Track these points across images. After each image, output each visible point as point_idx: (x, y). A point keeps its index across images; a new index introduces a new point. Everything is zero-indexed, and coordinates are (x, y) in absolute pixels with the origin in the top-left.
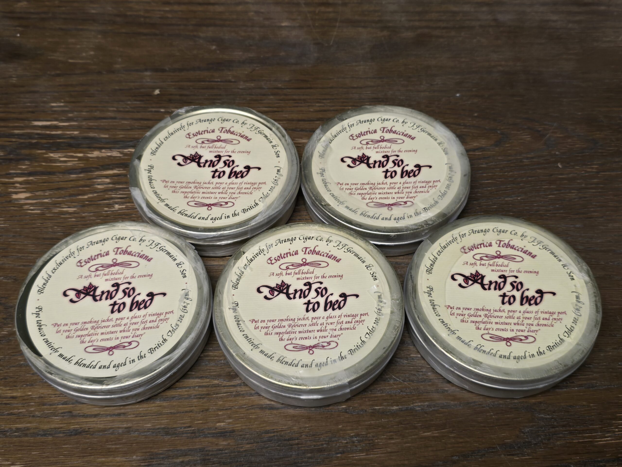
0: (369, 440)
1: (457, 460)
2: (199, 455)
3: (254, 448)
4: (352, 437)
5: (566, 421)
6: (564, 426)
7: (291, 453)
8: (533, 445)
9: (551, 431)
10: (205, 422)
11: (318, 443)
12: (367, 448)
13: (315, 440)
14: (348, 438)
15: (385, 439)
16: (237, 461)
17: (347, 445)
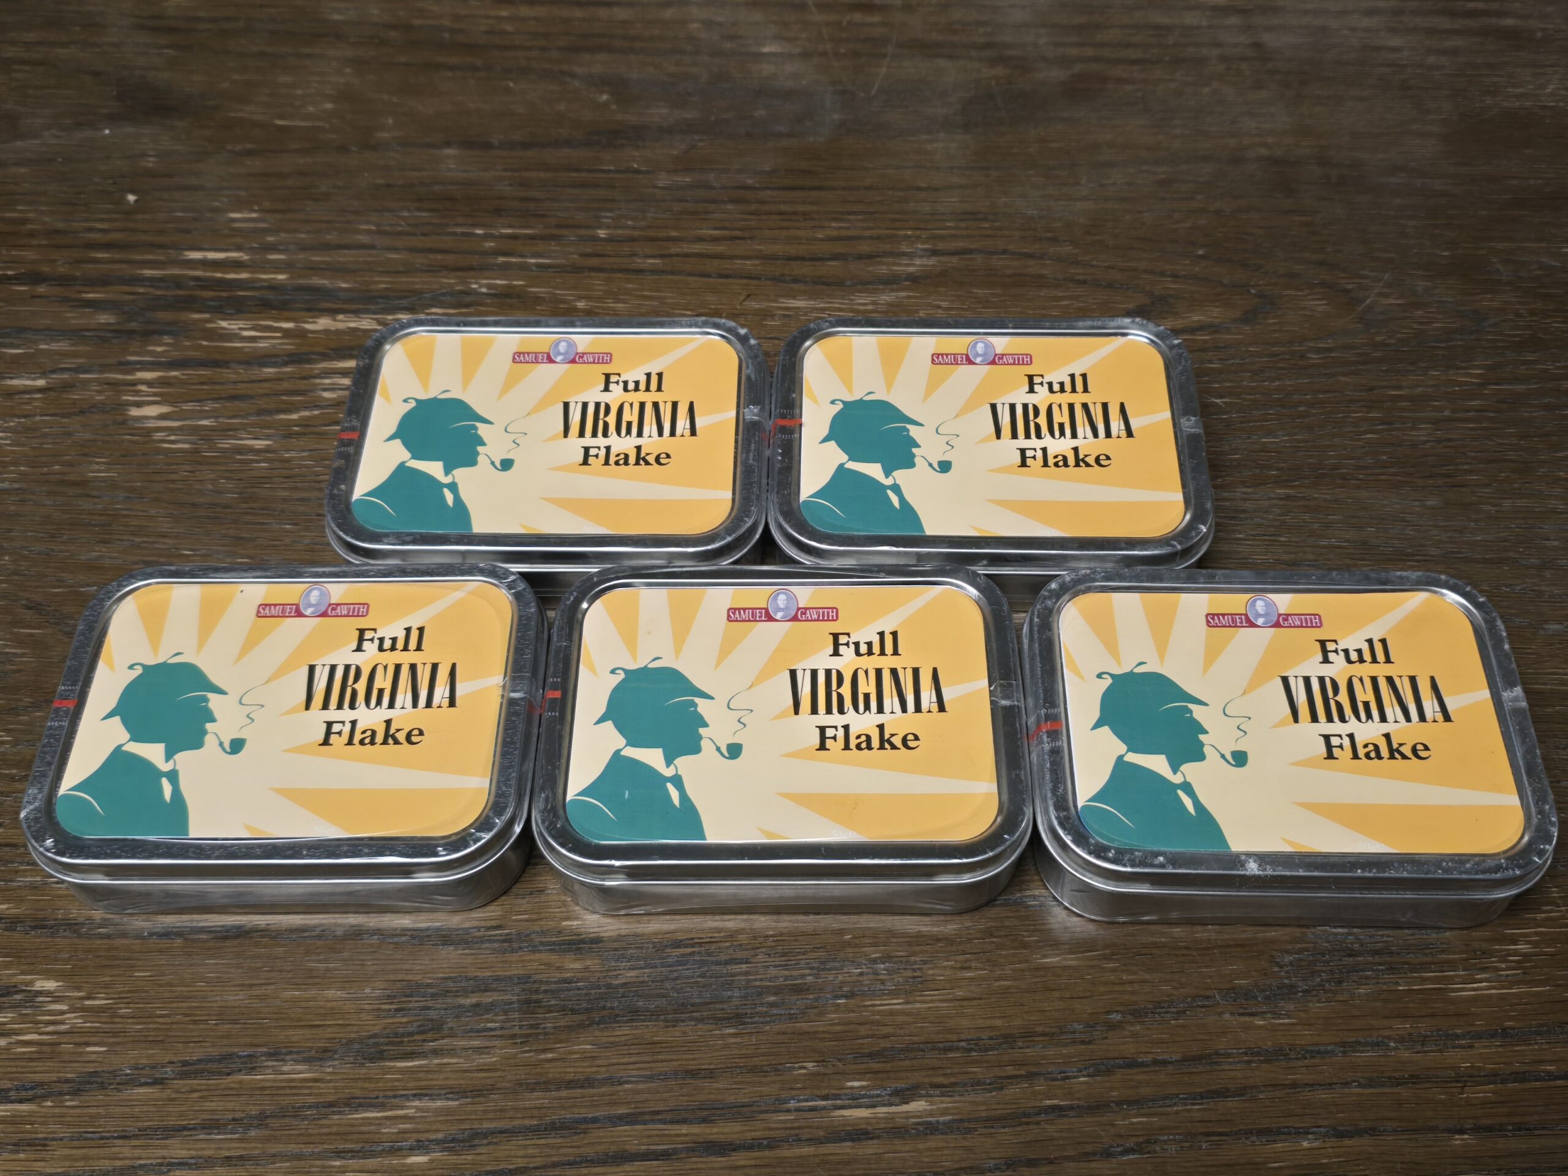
0: (914, 970)
1: (1119, 1022)
2: (517, 990)
3: (646, 979)
4: (874, 961)
5: (1382, 942)
6: (1376, 953)
7: (729, 993)
8: (1301, 994)
9: (1345, 963)
10: (534, 917)
11: (795, 973)
12: (907, 987)
13: (787, 965)
14: (865, 964)
15: (952, 968)
16: (604, 1008)
17: (861, 978)
